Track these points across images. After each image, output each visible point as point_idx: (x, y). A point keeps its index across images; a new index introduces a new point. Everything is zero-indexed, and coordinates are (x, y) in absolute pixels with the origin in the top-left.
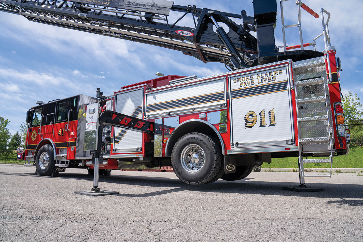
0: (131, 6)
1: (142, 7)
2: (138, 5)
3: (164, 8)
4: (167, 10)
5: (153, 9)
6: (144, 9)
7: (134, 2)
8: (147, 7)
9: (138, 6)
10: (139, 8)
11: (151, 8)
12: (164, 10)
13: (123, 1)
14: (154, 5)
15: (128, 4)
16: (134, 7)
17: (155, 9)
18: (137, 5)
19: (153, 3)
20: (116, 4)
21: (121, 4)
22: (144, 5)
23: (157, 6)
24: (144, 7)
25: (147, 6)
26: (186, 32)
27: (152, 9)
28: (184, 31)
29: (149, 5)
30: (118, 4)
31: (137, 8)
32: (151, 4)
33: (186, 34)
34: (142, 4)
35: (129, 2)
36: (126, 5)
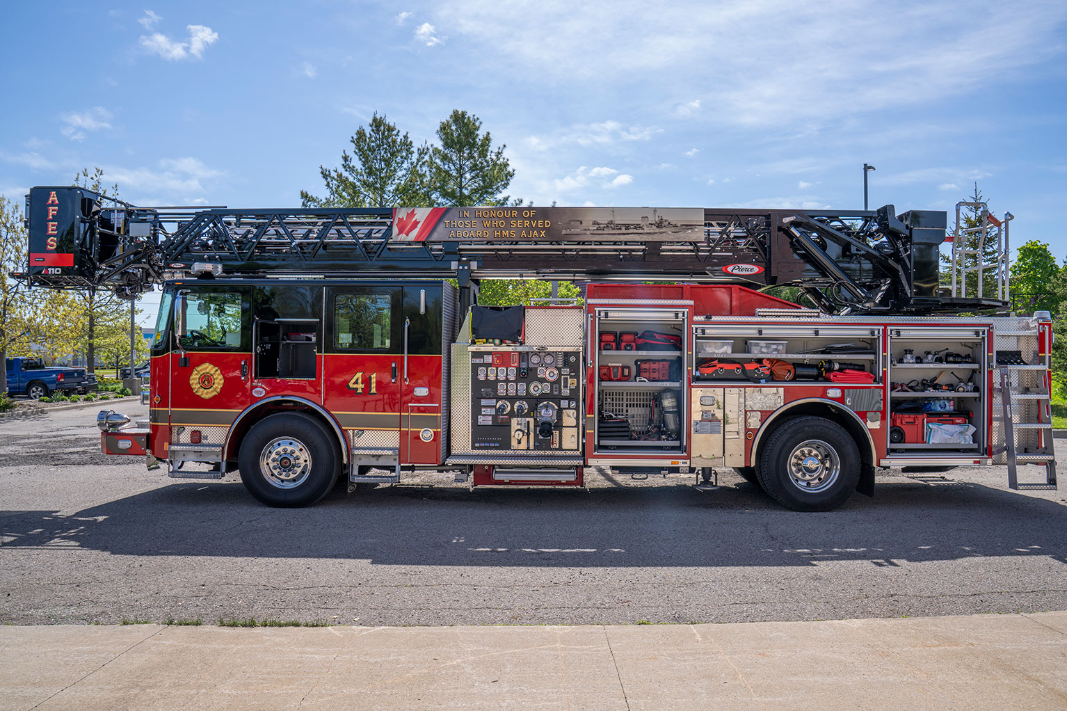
0: (606, 231)
1: (635, 231)
2: (623, 228)
3: (689, 227)
4: (696, 230)
5: (663, 233)
6: (641, 236)
7: (611, 222)
8: (646, 230)
9: (623, 230)
10: (628, 234)
11: (657, 230)
12: (690, 231)
13: (581, 223)
14: (661, 222)
15: (597, 230)
16: (614, 234)
17: (669, 231)
18: (620, 229)
19: (657, 219)
20: (564, 232)
21: (578, 231)
22: (638, 227)
23: (669, 223)
24: (641, 231)
25: (645, 227)
26: (745, 266)
27: (661, 233)
28: (740, 266)
29: (652, 224)
30: (570, 232)
31: (624, 234)
32: (654, 222)
33: (747, 270)
34: (632, 225)
35: (595, 223)
36: (592, 232)
